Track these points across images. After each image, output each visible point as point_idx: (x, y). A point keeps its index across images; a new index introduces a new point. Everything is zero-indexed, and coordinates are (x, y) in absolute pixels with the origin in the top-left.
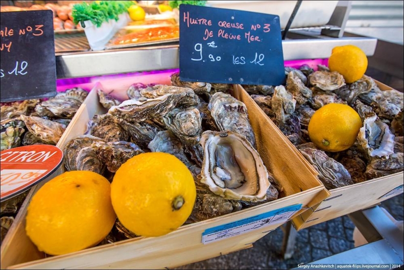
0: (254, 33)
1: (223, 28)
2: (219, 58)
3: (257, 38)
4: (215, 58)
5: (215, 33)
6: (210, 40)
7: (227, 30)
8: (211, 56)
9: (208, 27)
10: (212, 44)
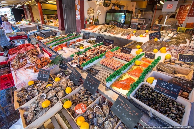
0: (132, 112)
1: (125, 106)
2: (120, 111)
3: (132, 114)
4: (119, 110)
5: (123, 105)
6: (121, 106)
7: (126, 107)
8: (119, 109)
9: (122, 103)
10: (121, 107)
